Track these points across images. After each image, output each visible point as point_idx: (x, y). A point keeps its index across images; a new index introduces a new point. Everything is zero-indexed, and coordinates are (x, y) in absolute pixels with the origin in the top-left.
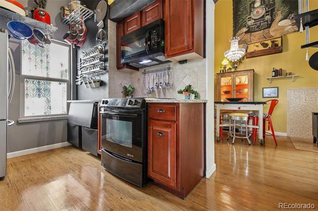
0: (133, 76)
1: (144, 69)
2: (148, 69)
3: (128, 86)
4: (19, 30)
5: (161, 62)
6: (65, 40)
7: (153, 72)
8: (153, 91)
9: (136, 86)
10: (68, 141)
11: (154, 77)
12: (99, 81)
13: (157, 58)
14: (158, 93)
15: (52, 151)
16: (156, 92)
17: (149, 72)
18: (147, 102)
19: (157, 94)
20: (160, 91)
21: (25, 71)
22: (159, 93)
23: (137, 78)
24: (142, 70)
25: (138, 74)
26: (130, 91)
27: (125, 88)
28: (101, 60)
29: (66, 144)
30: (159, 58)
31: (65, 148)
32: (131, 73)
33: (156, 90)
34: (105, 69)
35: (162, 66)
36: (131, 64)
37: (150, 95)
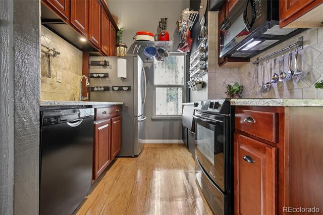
0: (242, 70)
1: (257, 57)
2: (262, 56)
3: (232, 84)
4: (150, 52)
5: (281, 39)
6: (178, 50)
7: (268, 58)
8: (271, 87)
9: (246, 83)
10: (183, 138)
11: (271, 65)
12: (201, 83)
13: (266, 33)
14: (279, 91)
15: (170, 145)
16: (276, 90)
17: (263, 60)
18: (231, 104)
19: (277, 93)
20: (282, 87)
21: (157, 82)
22: (281, 90)
23: (248, 72)
24: (253, 60)
25: (249, 66)
26: (234, 90)
27: (230, 86)
28: (201, 60)
29: (181, 141)
30: (269, 32)
31: (179, 145)
32: (239, 67)
33: (275, 85)
34: (205, 69)
35: (285, 45)
36: (233, 55)
37: (266, 95)
